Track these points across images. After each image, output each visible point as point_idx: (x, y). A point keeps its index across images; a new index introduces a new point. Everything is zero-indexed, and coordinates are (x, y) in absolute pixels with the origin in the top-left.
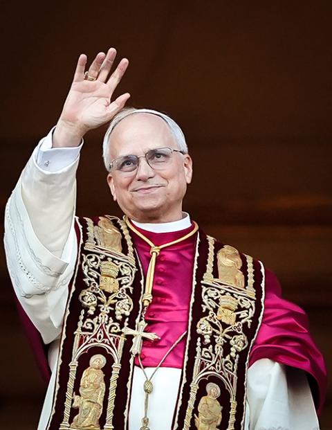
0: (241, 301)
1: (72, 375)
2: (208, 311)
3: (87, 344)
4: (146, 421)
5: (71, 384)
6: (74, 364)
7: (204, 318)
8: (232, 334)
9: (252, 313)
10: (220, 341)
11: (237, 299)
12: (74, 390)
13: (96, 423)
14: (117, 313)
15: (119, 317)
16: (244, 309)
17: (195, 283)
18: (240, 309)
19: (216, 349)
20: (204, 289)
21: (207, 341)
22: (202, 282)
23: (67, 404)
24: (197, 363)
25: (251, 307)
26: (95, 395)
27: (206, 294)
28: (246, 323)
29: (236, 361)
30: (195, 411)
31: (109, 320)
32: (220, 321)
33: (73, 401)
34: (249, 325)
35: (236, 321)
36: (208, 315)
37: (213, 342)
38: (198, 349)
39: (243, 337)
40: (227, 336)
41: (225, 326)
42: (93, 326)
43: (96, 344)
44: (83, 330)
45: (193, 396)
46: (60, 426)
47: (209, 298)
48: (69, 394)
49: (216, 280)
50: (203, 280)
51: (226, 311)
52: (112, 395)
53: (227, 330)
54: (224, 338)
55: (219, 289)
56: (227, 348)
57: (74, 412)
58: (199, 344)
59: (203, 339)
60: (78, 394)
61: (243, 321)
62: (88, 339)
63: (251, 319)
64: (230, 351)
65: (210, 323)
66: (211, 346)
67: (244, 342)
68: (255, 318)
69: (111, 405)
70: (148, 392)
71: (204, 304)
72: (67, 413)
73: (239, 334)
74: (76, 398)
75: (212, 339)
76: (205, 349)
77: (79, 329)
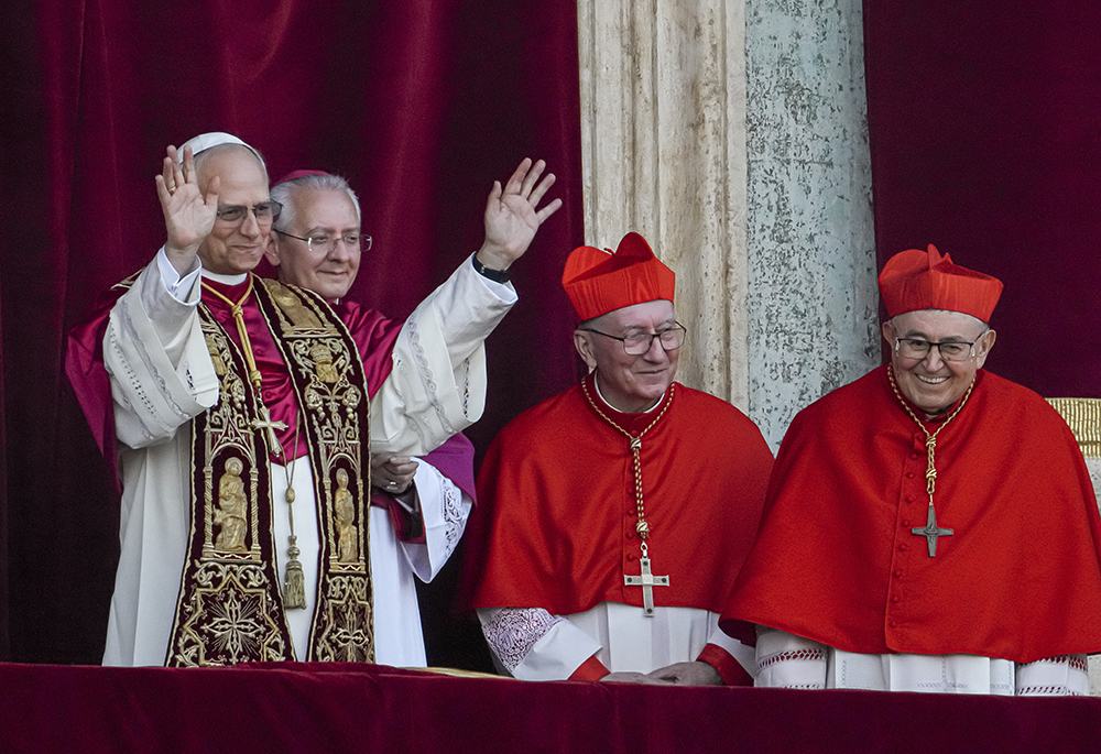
0: (331, 345)
1: (209, 484)
2: (307, 374)
3: (219, 444)
4: (292, 540)
5: (209, 495)
6: (208, 469)
7: (308, 387)
8: (341, 392)
9: (347, 355)
10: (334, 407)
11: (325, 344)
12: (213, 502)
13: (243, 544)
14: (236, 400)
15: (239, 405)
16: (340, 354)
17: (279, 341)
18: (335, 357)
19: (334, 421)
20: (291, 345)
21: (323, 414)
22: (284, 336)
23: (208, 519)
24: (323, 450)
25: (344, 349)
26: (238, 509)
27: (296, 352)
28: (349, 371)
29: (356, 421)
30: (334, 514)
31: (232, 412)
32: (324, 382)
33: (213, 516)
34: (352, 373)
35: (339, 374)
36: (310, 381)
37: (329, 414)
38: (317, 430)
39: (353, 390)
40: (338, 398)
41: (331, 386)
42: (221, 420)
43: (229, 444)
44: (213, 426)
45: (328, 493)
46: (202, 548)
47: (301, 356)
48: (208, 508)
49: (295, 328)
50: (283, 333)
51: (325, 366)
52: (255, 509)
53: (335, 391)
54: (336, 401)
55: (304, 339)
56: (342, 411)
57: (217, 529)
58: (316, 423)
59: (317, 415)
60: (218, 507)
61: (345, 371)
62: (220, 437)
63: (351, 363)
64: (347, 414)
65: (317, 390)
66: (328, 421)
67: (356, 394)
68: (354, 361)
69: (255, 522)
70: (289, 501)
71: (301, 367)
72: (209, 531)
73: (347, 389)
74: (217, 512)
75: (326, 409)
76: (325, 428)
77: (208, 425)
